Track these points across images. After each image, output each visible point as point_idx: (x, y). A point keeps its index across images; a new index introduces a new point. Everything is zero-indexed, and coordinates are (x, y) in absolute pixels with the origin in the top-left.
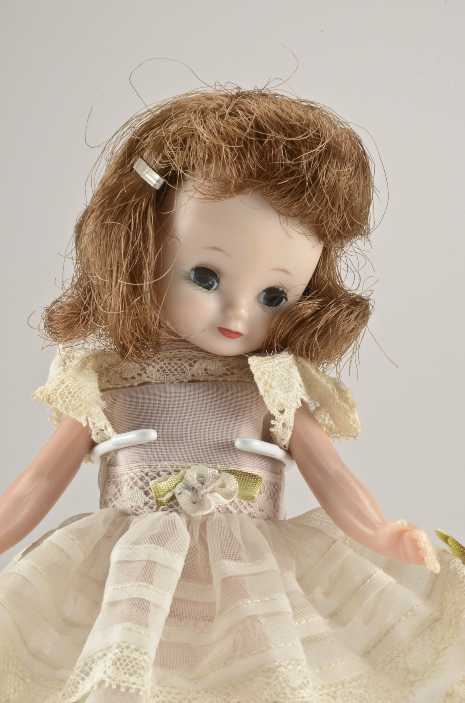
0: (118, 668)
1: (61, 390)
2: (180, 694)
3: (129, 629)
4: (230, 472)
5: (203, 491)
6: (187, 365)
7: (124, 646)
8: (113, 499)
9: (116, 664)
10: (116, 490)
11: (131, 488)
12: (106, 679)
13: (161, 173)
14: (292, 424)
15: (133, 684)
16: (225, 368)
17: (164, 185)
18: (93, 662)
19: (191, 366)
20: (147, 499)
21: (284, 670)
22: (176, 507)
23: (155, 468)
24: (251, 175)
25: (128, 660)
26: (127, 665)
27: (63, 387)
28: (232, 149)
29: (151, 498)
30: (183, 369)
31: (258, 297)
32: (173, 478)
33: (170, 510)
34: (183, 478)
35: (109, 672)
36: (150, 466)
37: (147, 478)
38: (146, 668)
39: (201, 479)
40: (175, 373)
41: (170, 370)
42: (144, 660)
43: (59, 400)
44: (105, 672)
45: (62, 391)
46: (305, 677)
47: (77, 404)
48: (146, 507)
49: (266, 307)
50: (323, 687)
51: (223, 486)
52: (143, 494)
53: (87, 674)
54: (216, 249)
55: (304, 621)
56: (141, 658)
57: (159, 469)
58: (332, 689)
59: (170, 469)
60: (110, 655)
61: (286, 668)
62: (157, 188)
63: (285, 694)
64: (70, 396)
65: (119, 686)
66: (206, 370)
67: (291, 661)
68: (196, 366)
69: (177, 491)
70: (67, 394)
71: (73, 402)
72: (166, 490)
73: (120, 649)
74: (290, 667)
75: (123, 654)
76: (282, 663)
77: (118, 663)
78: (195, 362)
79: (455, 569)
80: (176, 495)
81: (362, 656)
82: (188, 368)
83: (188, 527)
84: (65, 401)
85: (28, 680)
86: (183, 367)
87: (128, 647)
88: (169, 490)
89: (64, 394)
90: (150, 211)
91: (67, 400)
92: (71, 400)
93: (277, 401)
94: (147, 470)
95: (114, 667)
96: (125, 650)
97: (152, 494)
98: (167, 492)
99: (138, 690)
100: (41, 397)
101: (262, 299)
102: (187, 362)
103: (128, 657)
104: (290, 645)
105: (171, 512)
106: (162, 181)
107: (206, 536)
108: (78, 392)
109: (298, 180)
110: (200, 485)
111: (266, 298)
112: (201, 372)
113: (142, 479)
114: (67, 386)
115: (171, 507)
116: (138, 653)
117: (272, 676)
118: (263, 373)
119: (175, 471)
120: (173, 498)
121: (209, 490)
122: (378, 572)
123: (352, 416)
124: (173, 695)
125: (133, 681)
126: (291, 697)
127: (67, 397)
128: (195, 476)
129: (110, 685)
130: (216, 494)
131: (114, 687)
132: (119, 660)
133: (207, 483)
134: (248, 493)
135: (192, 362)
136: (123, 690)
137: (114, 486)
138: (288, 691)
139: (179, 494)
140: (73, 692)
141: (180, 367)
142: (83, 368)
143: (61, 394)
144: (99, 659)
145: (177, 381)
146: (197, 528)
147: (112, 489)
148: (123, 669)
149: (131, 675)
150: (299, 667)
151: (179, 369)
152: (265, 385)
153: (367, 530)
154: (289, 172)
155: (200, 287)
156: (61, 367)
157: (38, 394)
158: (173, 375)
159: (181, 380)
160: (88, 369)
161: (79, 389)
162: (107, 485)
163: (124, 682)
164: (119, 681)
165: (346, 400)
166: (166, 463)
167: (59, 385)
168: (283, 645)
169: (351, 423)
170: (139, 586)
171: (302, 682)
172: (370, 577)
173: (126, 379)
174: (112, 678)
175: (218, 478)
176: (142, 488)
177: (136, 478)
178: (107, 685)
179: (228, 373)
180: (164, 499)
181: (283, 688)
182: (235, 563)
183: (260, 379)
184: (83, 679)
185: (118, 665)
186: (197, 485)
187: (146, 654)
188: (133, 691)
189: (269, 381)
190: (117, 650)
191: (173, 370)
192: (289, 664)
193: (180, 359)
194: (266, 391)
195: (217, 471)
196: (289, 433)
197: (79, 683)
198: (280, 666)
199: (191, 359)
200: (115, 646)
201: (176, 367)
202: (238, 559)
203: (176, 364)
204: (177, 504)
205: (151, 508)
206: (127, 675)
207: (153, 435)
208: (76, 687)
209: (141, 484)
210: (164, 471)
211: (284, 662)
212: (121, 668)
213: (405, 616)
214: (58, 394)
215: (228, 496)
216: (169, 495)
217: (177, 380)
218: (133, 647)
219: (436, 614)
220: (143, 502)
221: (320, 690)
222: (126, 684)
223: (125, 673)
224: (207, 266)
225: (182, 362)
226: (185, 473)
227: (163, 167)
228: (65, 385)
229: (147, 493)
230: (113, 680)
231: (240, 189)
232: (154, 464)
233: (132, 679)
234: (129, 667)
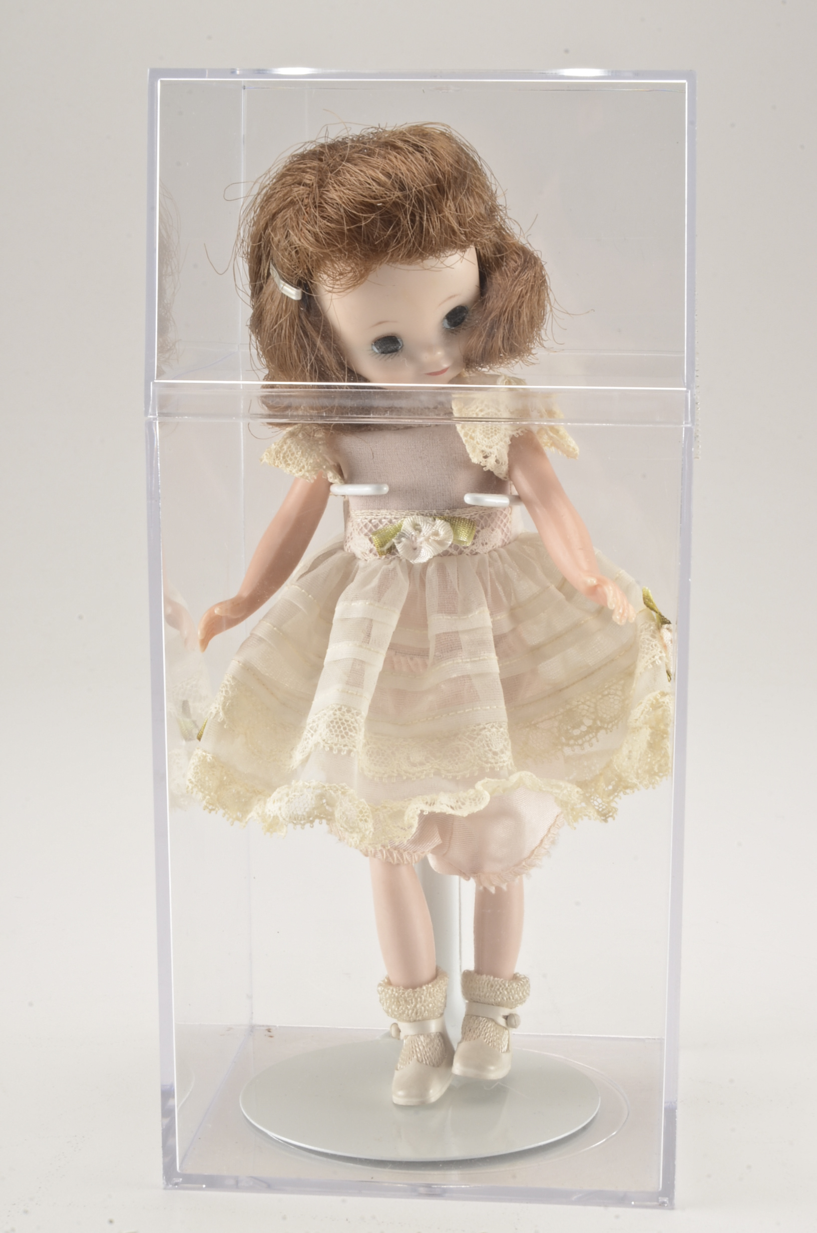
0: (331, 731)
3: (346, 692)
4: (445, 518)
5: (421, 539)
7: (337, 708)
8: (350, 539)
10: (352, 530)
11: (359, 533)
12: (321, 742)
14: (506, 459)
15: (345, 745)
17: (303, 295)
20: (372, 546)
21: (488, 733)
22: (397, 555)
23: (377, 515)
25: (340, 722)
26: (339, 727)
32: (393, 526)
33: (392, 557)
34: (401, 527)
36: (373, 514)
38: (357, 728)
39: (418, 527)
42: (356, 720)
51: (437, 534)
52: (368, 541)
56: (353, 720)
57: (381, 516)
59: (391, 517)
60: (327, 716)
61: (489, 731)
62: (299, 298)
65: (331, 749)
67: (494, 724)
69: (396, 540)
73: (334, 711)
74: (494, 730)
75: (335, 716)
76: (486, 726)
77: (332, 725)
80: (395, 543)
87: (341, 709)
88: (389, 540)
93: (478, 451)
96: (338, 712)
97: (375, 541)
98: (387, 542)
99: (350, 751)
101: (446, 324)
103: (342, 719)
104: (495, 707)
105: (393, 559)
106: (299, 291)
110: (417, 532)
113: (366, 526)
115: (392, 554)
116: (350, 715)
117: (476, 738)
119: (394, 518)
120: (393, 546)
121: (425, 538)
125: (345, 743)
128: (412, 525)
129: (324, 747)
130: (432, 542)
131: (327, 749)
132: (332, 722)
133: (423, 531)
136: (335, 752)
139: (399, 543)
146: (417, 574)
148: (336, 731)
149: (343, 737)
152: (466, 436)
163: (336, 744)
164: (332, 743)
166: (386, 511)
168: (489, 708)
171: (504, 745)
174: (326, 741)
175: (434, 525)
176: (367, 535)
178: (320, 746)
180: (385, 548)
182: (449, 617)
186: (414, 532)
187: (358, 714)
188: (345, 753)
190: (332, 712)
192: (492, 727)
194: (467, 441)
195: (432, 518)
196: (505, 468)
198: (485, 728)
200: (331, 706)
202: (452, 612)
204: (397, 551)
205: (375, 555)
206: (340, 737)
207: (385, 490)
209: (366, 531)
210: (385, 518)
211: (488, 725)
212: (334, 731)
215: (443, 543)
216: (389, 545)
218: (345, 709)
220: (369, 549)
222: (338, 747)
223: (337, 736)
226: (403, 522)
229: (372, 540)
230: (327, 743)
232: (375, 512)
233: (344, 741)
234: (342, 729)
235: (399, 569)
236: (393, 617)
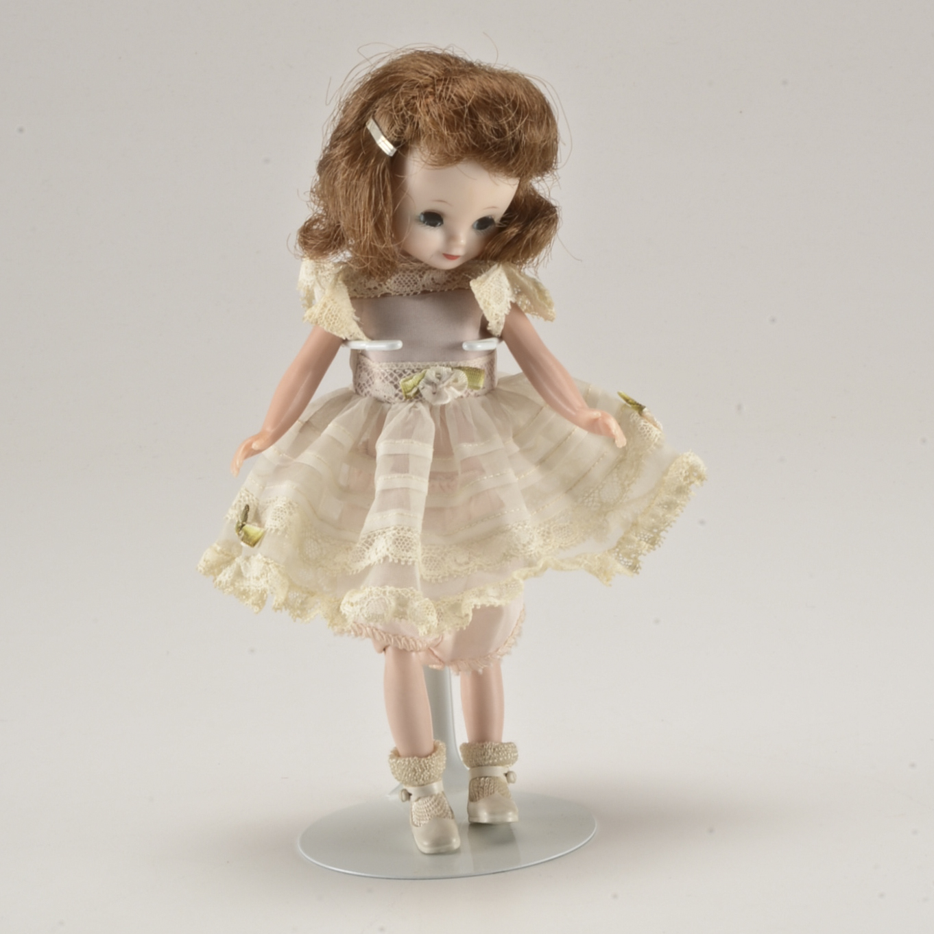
0: (397, 546)
1: (325, 314)
2: (438, 549)
3: (402, 515)
4: (460, 368)
5: (441, 386)
6: (418, 276)
7: (400, 528)
8: (367, 385)
9: (395, 543)
10: (368, 378)
11: (383, 381)
12: (390, 555)
13: (395, 144)
14: (504, 321)
15: (410, 557)
16: (447, 276)
17: (396, 153)
18: (375, 536)
19: (421, 277)
20: (397, 392)
21: (516, 531)
22: (420, 398)
23: (401, 367)
24: (466, 149)
25: (404, 540)
26: (403, 543)
27: (326, 310)
28: (452, 136)
29: (400, 391)
30: (414, 280)
31: (473, 226)
32: (416, 377)
33: (416, 400)
34: (423, 376)
35: (391, 549)
36: (397, 366)
37: (395, 375)
38: (416, 543)
39: (438, 376)
40: (409, 284)
41: (404, 281)
42: (415, 537)
43: (325, 323)
44: (388, 549)
45: (326, 315)
46: (531, 534)
47: (340, 326)
48: (397, 399)
49: (479, 231)
50: (540, 525)
51: (456, 381)
52: (393, 387)
53: (371, 545)
54: (441, 201)
55: (523, 476)
56: (412, 536)
57: (405, 367)
58: (547, 526)
59: (413, 368)
60: (389, 534)
61: (517, 529)
62: (392, 155)
63: (518, 550)
64: (333, 319)
65: (400, 561)
66: (433, 279)
67: (520, 523)
68: (425, 277)
69: (420, 386)
70: (330, 317)
71: (336, 324)
72: (412, 386)
73: (397, 530)
74: (520, 527)
75: (399, 535)
76: (514, 525)
77: (397, 542)
78: (424, 273)
79: (634, 422)
80: (420, 389)
81: (566, 492)
82: (419, 279)
83: (430, 412)
84: (330, 324)
85: (320, 541)
86: (414, 278)
87: (402, 529)
88: (414, 386)
89: (328, 318)
90: (387, 171)
91: (331, 323)
92: (334, 323)
93: (494, 314)
94: (395, 368)
95: (395, 546)
96: (400, 531)
97: (401, 387)
98: (413, 388)
99: (413, 562)
100: (311, 320)
101: (475, 226)
102: (417, 274)
103: (404, 537)
104: (518, 510)
105: (417, 402)
106: (395, 150)
107: (445, 419)
108: (339, 315)
109: (504, 153)
110: (438, 380)
111: (478, 225)
112: (429, 282)
113: (391, 375)
114: (329, 310)
115: (417, 398)
116: (410, 532)
117: (507, 536)
118: (482, 294)
119: (418, 369)
120: (418, 391)
121: (446, 384)
122: (576, 430)
123: (550, 310)
124: (433, 551)
126: (523, 551)
127: (331, 320)
128: (434, 374)
129: (393, 560)
130: (452, 388)
131: (396, 561)
132: (397, 539)
133: (444, 379)
134: (475, 385)
135: (421, 273)
137: (366, 374)
138: (520, 547)
139: (423, 388)
140: (361, 558)
141: (412, 278)
142: (335, 284)
143: (325, 318)
144: (379, 534)
145: (412, 293)
146: (438, 413)
147: (364, 375)
148: (401, 546)
149: (407, 551)
150: (526, 527)
151: (412, 281)
152: (484, 303)
153: (568, 410)
155: (428, 226)
156: (314, 276)
157: (308, 318)
158: (408, 286)
159: (415, 291)
160: (339, 284)
161: (339, 312)
162: (359, 370)
163: (403, 557)
164: (400, 556)
165: (544, 298)
166: (409, 363)
167: (322, 309)
168: (513, 511)
169: (549, 313)
170: (404, 477)
171: (530, 538)
172: (570, 434)
173: (370, 289)
174: (394, 554)
175: (452, 374)
176: (392, 382)
177: (386, 375)
178: (391, 560)
179: (450, 279)
180: (411, 394)
181: (516, 545)
182: (471, 445)
183: (480, 299)
184: (368, 548)
185: (397, 544)
186: (436, 381)
187: (415, 532)
188: (410, 563)
189: (487, 299)
190: (394, 532)
191: (407, 281)
192: (519, 525)
193: (412, 271)
194: (485, 307)
195: (450, 369)
196: (502, 327)
197: (365, 551)
198: (512, 527)
199: (420, 271)
200: (392, 528)
201: (409, 278)
202: (472, 441)
203: (409, 276)
204: (421, 396)
205: (401, 398)
206: (405, 552)
207: (399, 344)
208: (363, 554)
209: (391, 379)
210: (408, 369)
212: (399, 546)
213: (598, 461)
214: (323, 318)
215: (460, 389)
216: (415, 390)
217: (412, 291)
218: (406, 528)
219: (621, 456)
220: (394, 394)
221: (538, 528)
222: (405, 559)
223: (403, 550)
224: (434, 211)
225: (413, 274)
226: (425, 372)
227: (396, 139)
228: (328, 309)
229: (396, 387)
230: (395, 556)
231: (459, 159)
232: (400, 364)
233: (409, 554)
234: (406, 545)
235: (423, 409)
236: (428, 450)
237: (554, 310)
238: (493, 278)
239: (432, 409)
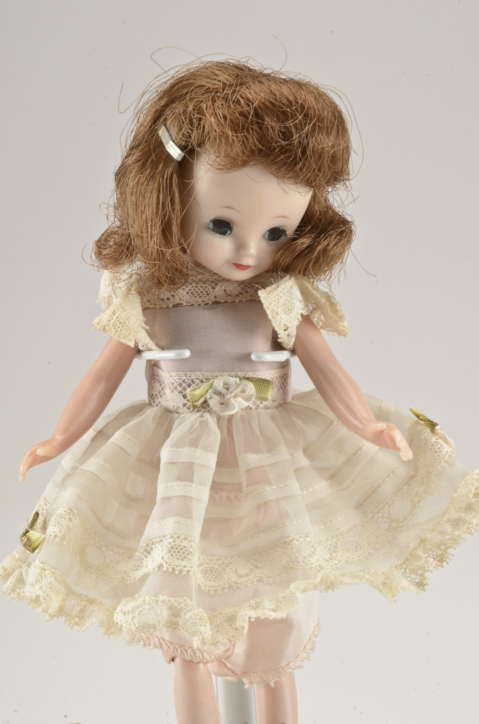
0: (172, 555)
1: (113, 320)
2: (220, 560)
3: (179, 523)
4: (248, 379)
5: (228, 396)
6: (210, 288)
7: (176, 536)
8: (158, 396)
9: (170, 551)
10: (160, 388)
11: (172, 391)
12: (164, 564)
13: (182, 148)
14: (295, 334)
15: (185, 567)
16: (240, 288)
17: (184, 158)
18: (153, 544)
19: (213, 288)
20: (185, 401)
21: (297, 543)
22: (208, 408)
23: (190, 377)
24: (253, 152)
25: (179, 548)
26: (179, 552)
27: (115, 318)
28: (237, 137)
29: (188, 401)
30: (206, 292)
31: (264, 236)
32: (204, 387)
33: (204, 410)
34: (211, 386)
35: (166, 557)
36: (186, 375)
37: (184, 384)
38: (193, 552)
39: (226, 386)
40: (201, 295)
41: (197, 292)
42: (191, 546)
43: (113, 330)
44: (163, 558)
45: (114, 322)
46: (313, 546)
47: (127, 333)
48: (185, 408)
49: (270, 242)
50: (327, 539)
51: (243, 391)
52: (182, 397)
53: (149, 553)
54: (228, 207)
55: (311, 489)
56: (189, 546)
57: (193, 377)
58: (335, 540)
59: (202, 378)
60: (166, 542)
61: (298, 541)
62: (179, 160)
63: (298, 562)
64: (120, 326)
65: (174, 570)
66: (225, 291)
67: (301, 535)
68: (217, 288)
69: (208, 396)
70: (118, 324)
71: (123, 332)
72: (199, 395)
73: (173, 539)
74: (302, 539)
75: (175, 543)
76: (295, 537)
77: (172, 551)
78: (216, 284)
79: (426, 438)
80: (208, 399)
81: (356, 508)
82: (211, 290)
83: (218, 422)
84: (117, 331)
85: (103, 549)
86: (207, 290)
87: (178, 537)
88: (202, 396)
89: (116, 324)
90: (175, 176)
91: (119, 330)
92: (121, 330)
93: (282, 324)
94: (184, 378)
95: (170, 554)
96: (177, 540)
97: (189, 398)
98: (201, 398)
99: (188, 571)
100: (98, 327)
101: (267, 236)
102: (210, 285)
103: (179, 546)
104: (301, 521)
105: (205, 412)
106: (183, 154)
107: (232, 429)
108: (127, 322)
109: (290, 157)
110: (226, 391)
111: (269, 236)
112: (222, 293)
113: (180, 385)
114: (118, 317)
115: (205, 408)
116: (186, 541)
117: (287, 548)
118: (270, 304)
119: (206, 379)
120: (205, 401)
121: (232, 395)
122: (366, 445)
123: (341, 324)
124: (214, 562)
125: (184, 565)
126: (303, 564)
127: (119, 327)
128: (222, 384)
129: (167, 569)
130: (239, 399)
131: (170, 570)
132: (173, 548)
133: (231, 389)
134: (263, 396)
135: (214, 285)
136: (177, 572)
137: (159, 385)
138: (300, 560)
139: (210, 398)
140: (139, 566)
141: (204, 289)
142: (128, 294)
143: (113, 325)
144: (157, 542)
145: (204, 303)
146: (225, 424)
147: (157, 386)
148: (176, 555)
149: (182, 560)
150: (308, 539)
151: (204, 292)
152: (272, 312)
154: (284, 150)
155: (218, 235)
156: (111, 287)
157: (96, 325)
158: (200, 297)
159: (206, 302)
160: (132, 294)
161: (127, 319)
162: (153, 381)
163: (177, 566)
164: (174, 565)
165: (336, 312)
166: (198, 373)
167: (111, 316)
168: (295, 522)
169: (341, 328)
170: (184, 485)
171: (311, 551)
172: (360, 449)
173: (163, 300)
174: (169, 563)
175: (239, 385)
176: (180, 392)
177: (176, 384)
178: (165, 569)
179: (243, 292)
180: (199, 403)
181: (296, 557)
182: (256, 456)
183: (268, 308)
184: (146, 557)
185: (172, 552)
186: (224, 391)
187: (192, 541)
188: (185, 573)
189: (275, 309)
190: (170, 540)
191: (199, 292)
192: (301, 537)
193: (204, 283)
194: (273, 317)
195: (238, 379)
196: (293, 340)
197: (143, 559)
198: (294, 539)
199: (212, 282)
200: (169, 536)
201: (201, 289)
202: (258, 451)
203: (201, 287)
204: (208, 406)
205: (189, 408)
206: (180, 560)
207: (187, 353)
208: (141, 562)
209: (180, 389)
210: (197, 379)
211: (296, 536)
212: (174, 555)
213: (388, 477)
214: (111, 325)
215: (247, 399)
216: (202, 400)
217: (203, 302)
218: (182, 537)
219: (412, 473)
220: (183, 404)
221: (325, 542)
222: (179, 568)
223: (178, 559)
224: (222, 218)
225: (206, 285)
226: (214, 382)
227: (183, 143)
228: (116, 316)
229: (185, 397)
230: (169, 565)
231: (245, 164)
232: (189, 374)
233: (184, 563)
234: (181, 553)
235: (211, 420)
236: (212, 460)
237: (345, 324)
238: (283, 289)
239: (219, 419)
